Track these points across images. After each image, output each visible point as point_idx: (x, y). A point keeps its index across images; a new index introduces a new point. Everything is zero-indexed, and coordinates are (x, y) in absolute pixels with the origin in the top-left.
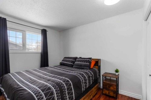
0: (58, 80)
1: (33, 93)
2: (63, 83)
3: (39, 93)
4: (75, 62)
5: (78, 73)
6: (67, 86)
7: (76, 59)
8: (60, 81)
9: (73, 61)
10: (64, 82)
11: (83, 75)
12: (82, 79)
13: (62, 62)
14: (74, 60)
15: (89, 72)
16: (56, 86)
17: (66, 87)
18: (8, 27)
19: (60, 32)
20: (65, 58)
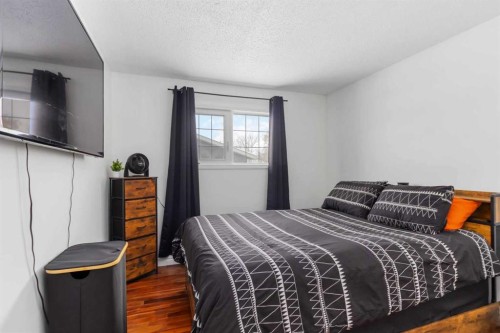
0: (298, 250)
1: (229, 267)
2: (311, 261)
3: (241, 271)
4: (376, 200)
5: (374, 240)
6: (321, 272)
7: (383, 188)
8: (302, 253)
9: (368, 196)
10: (314, 258)
11: (394, 251)
12: (390, 264)
13: (329, 200)
14: (371, 194)
15: (433, 245)
16: (285, 264)
17: (318, 277)
18: (196, 106)
19: (326, 95)
20: (341, 184)
